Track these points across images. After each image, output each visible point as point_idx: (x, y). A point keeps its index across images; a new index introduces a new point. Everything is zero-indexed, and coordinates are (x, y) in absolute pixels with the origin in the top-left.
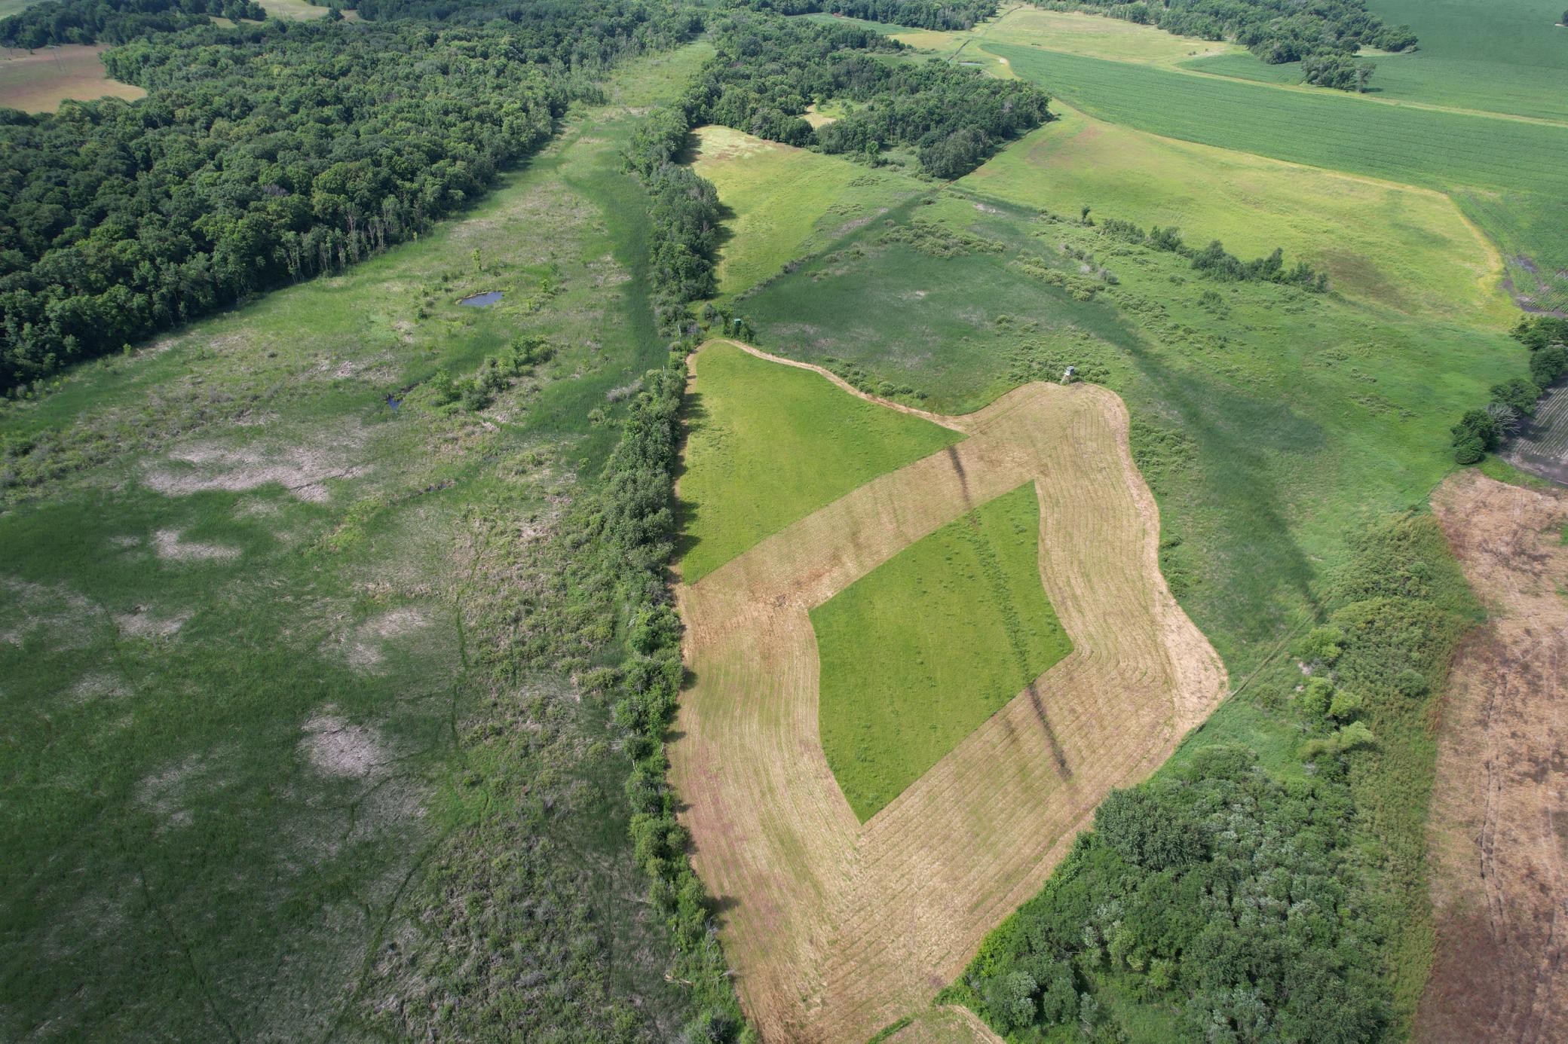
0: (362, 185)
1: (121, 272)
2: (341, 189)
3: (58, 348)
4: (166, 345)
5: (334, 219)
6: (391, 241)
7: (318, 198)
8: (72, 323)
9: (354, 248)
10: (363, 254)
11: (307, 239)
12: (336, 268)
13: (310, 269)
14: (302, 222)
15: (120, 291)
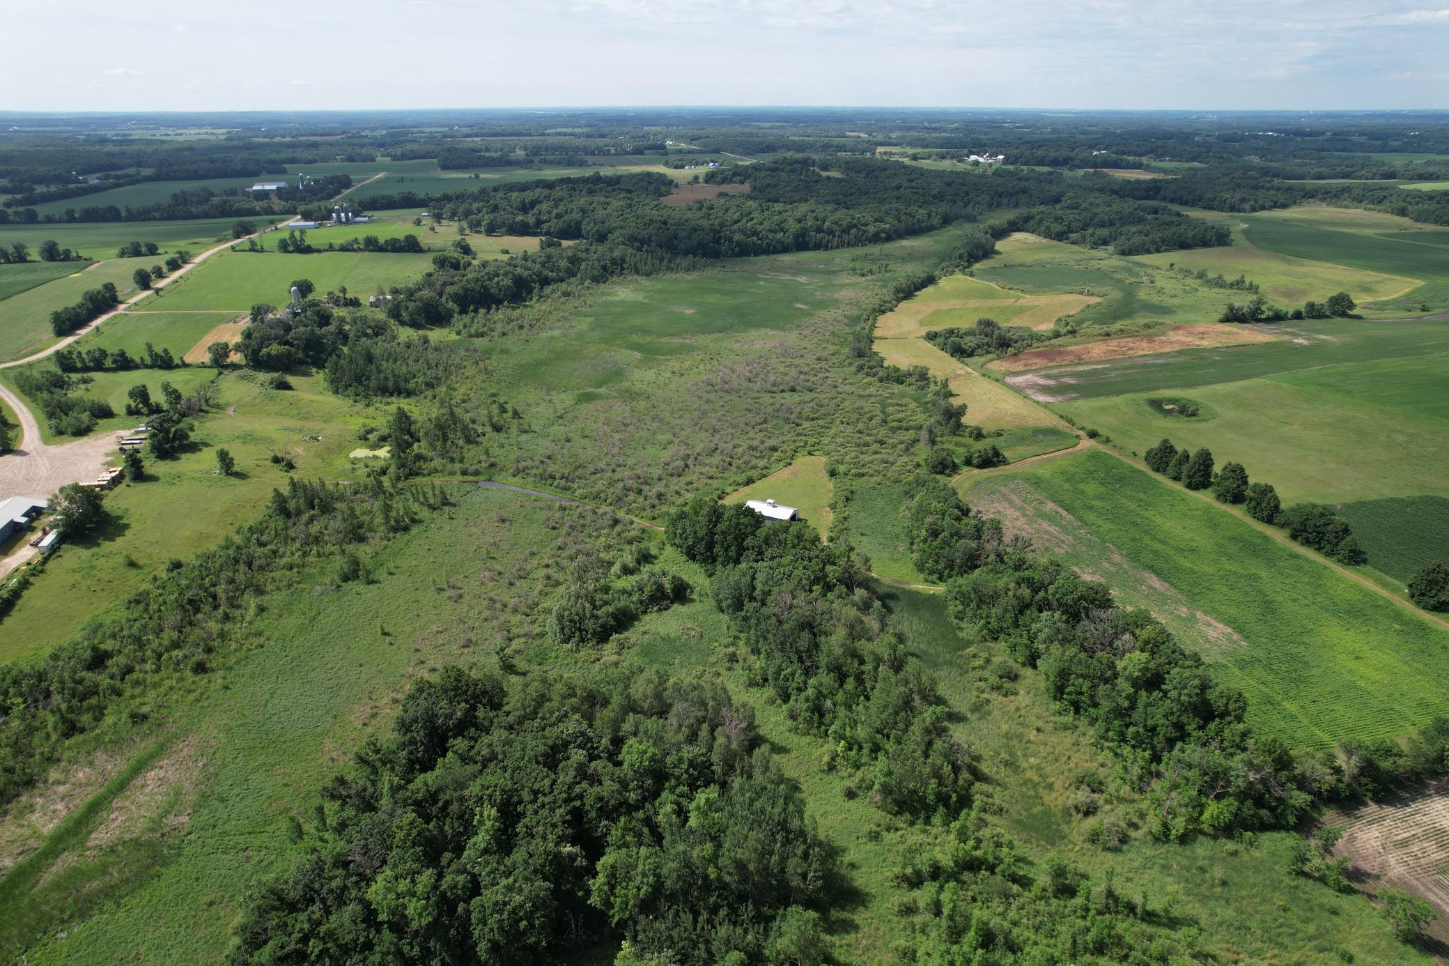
0: (845, 223)
1: (755, 233)
2: (836, 223)
3: (733, 250)
4: (763, 257)
5: (831, 232)
6: (849, 245)
7: (827, 224)
8: (739, 244)
9: (835, 244)
10: (838, 247)
11: (819, 236)
12: (826, 248)
13: (817, 247)
14: (819, 230)
15: (755, 238)
